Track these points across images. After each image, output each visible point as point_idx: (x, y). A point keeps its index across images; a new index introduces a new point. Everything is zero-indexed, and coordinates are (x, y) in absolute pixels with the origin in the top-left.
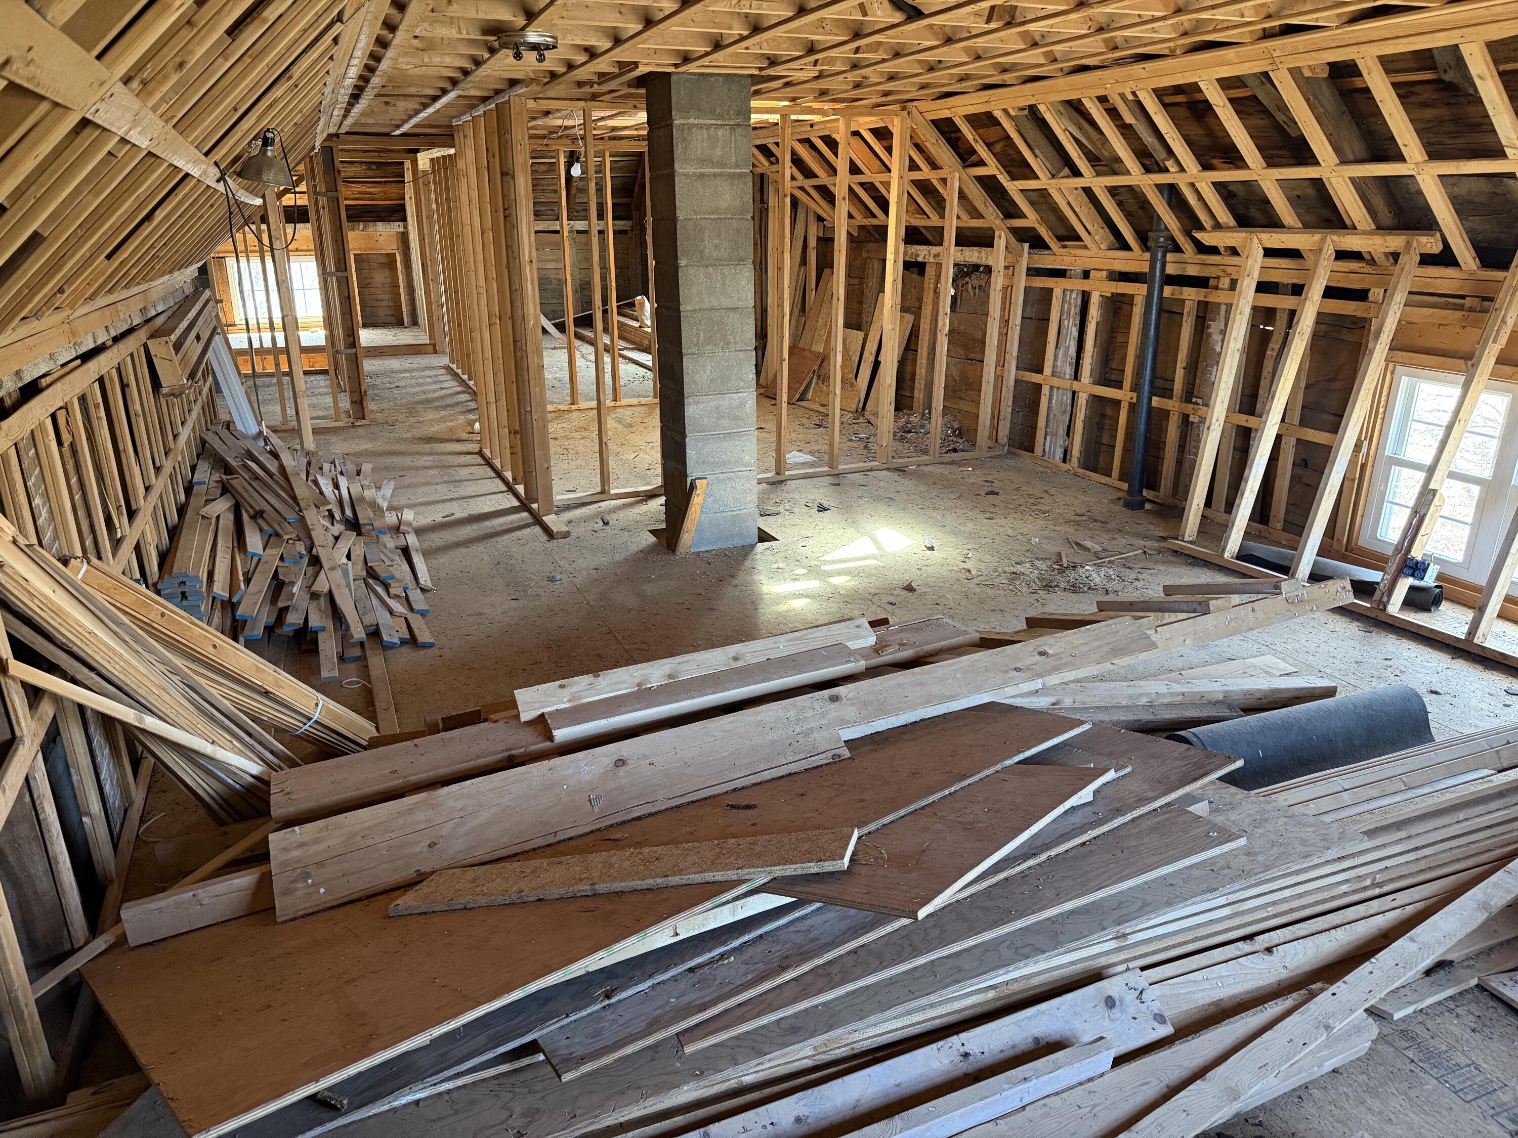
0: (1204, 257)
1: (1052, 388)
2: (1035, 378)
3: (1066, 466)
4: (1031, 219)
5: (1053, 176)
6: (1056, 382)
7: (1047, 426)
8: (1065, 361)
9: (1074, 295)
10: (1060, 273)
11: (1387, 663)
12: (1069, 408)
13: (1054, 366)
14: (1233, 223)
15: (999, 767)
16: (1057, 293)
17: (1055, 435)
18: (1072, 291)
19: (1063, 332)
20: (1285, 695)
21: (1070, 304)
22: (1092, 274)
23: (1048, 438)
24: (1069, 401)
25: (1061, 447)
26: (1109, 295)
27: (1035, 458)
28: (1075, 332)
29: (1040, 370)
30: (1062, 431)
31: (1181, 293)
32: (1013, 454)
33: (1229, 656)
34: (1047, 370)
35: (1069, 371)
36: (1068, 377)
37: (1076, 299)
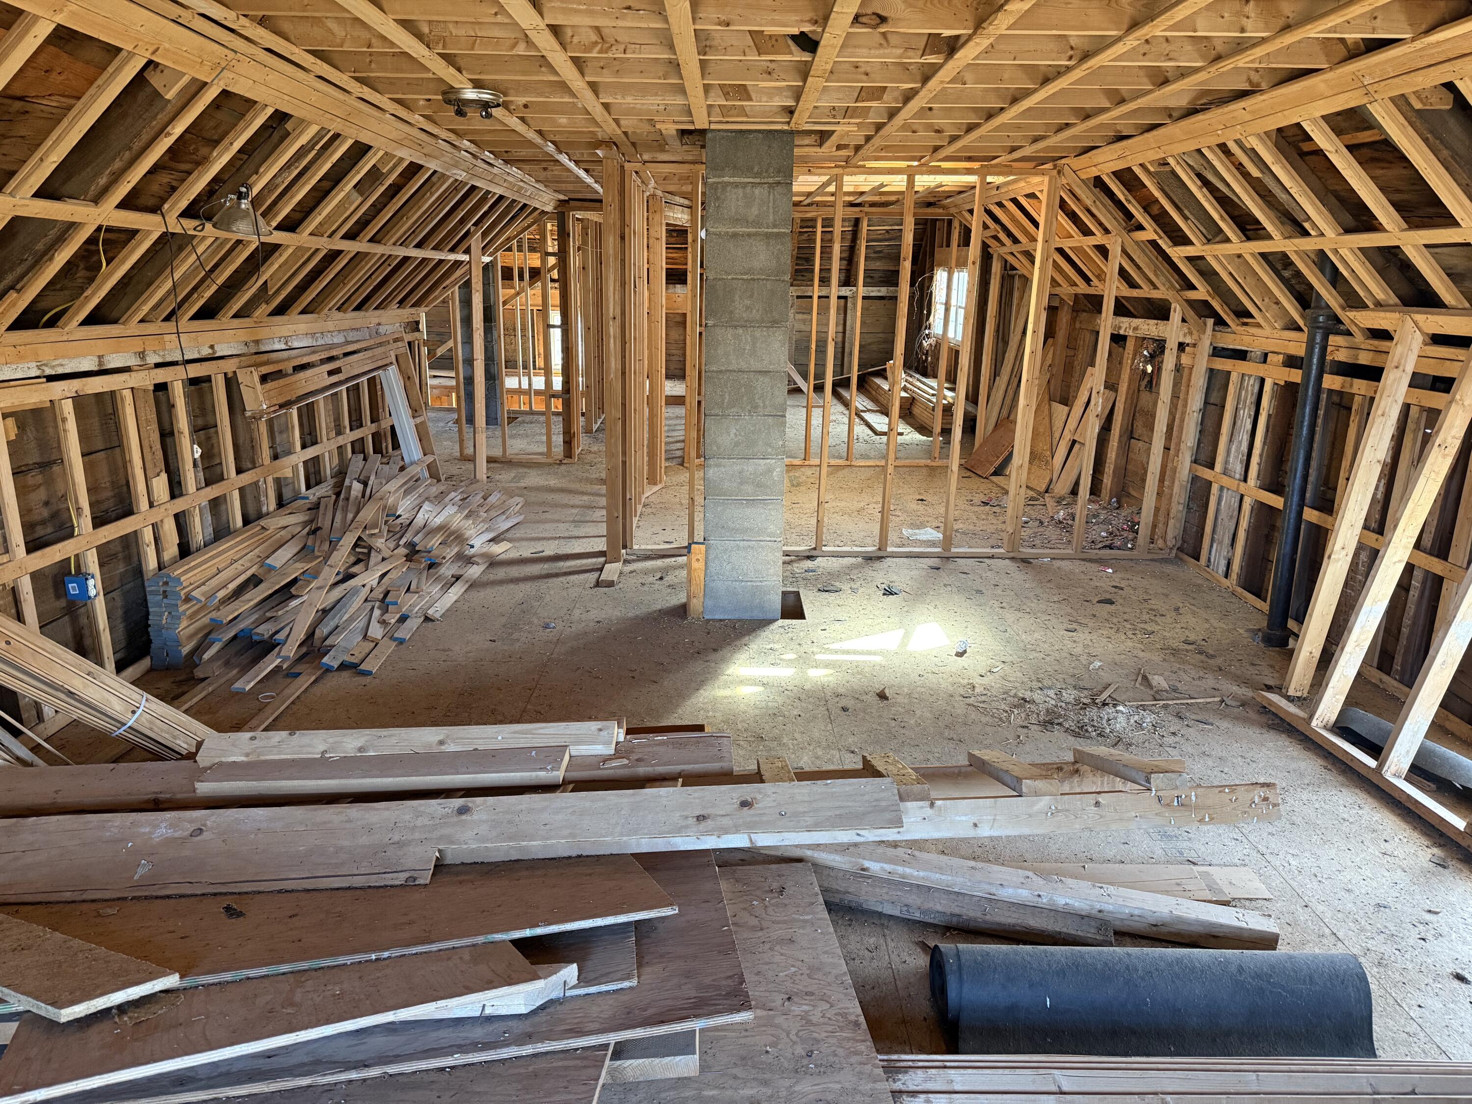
0: (1376, 343)
1: (1222, 488)
2: (1205, 473)
3: (1226, 582)
4: (1202, 292)
5: (1209, 241)
6: (1225, 481)
7: (1214, 531)
8: (1237, 457)
9: (1252, 382)
10: (1241, 355)
11: (1429, 917)
12: (1236, 513)
13: (1226, 462)
14: (1394, 299)
15: (480, 939)
16: (1234, 377)
17: (1221, 543)
18: (1250, 376)
19: (1239, 423)
20: (1192, 928)
21: (1247, 391)
22: (1270, 357)
23: (1215, 545)
24: (1237, 505)
25: (1225, 558)
26: (1282, 383)
27: (1199, 567)
28: (1249, 426)
29: (1211, 466)
30: (1227, 541)
31: (1351, 386)
32: (1181, 559)
33: (1192, 856)
34: (1218, 467)
35: (1239, 469)
36: (1237, 476)
37: (1253, 386)
